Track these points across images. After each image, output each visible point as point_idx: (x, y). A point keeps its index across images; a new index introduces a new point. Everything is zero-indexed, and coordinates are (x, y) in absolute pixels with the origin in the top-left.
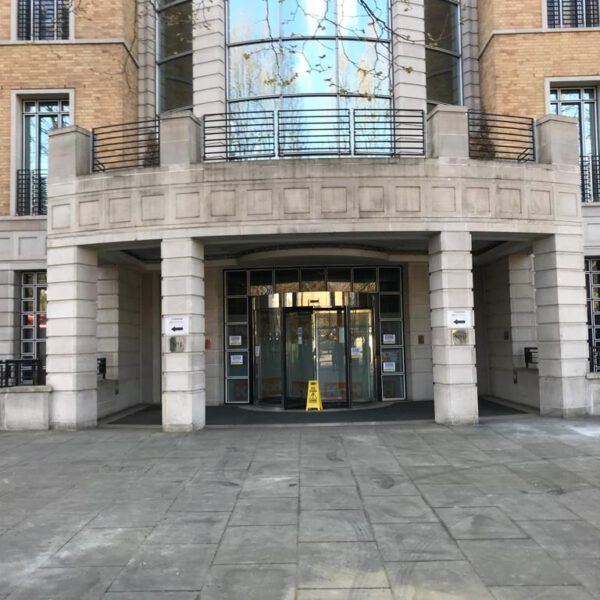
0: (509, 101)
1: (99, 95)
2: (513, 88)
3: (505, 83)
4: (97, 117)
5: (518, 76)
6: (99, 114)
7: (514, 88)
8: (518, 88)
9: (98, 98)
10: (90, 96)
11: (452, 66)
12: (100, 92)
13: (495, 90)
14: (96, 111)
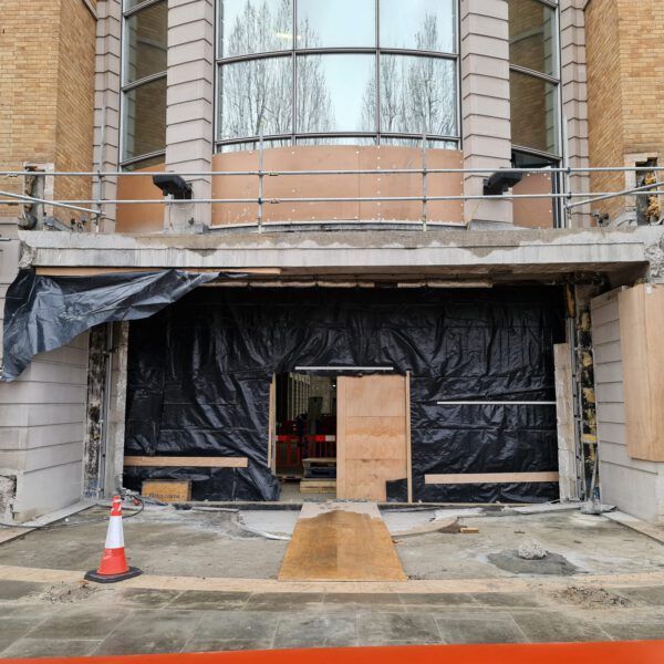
0: (640, 56)
1: (24, 44)
2: (645, 36)
3: (633, 29)
4: (21, 76)
5: (653, 18)
6: (22, 71)
7: (648, 36)
8: (653, 36)
9: (23, 48)
10: (10, 45)
11: (543, 24)
12: (26, 39)
13: (618, 39)
14: (19, 67)
